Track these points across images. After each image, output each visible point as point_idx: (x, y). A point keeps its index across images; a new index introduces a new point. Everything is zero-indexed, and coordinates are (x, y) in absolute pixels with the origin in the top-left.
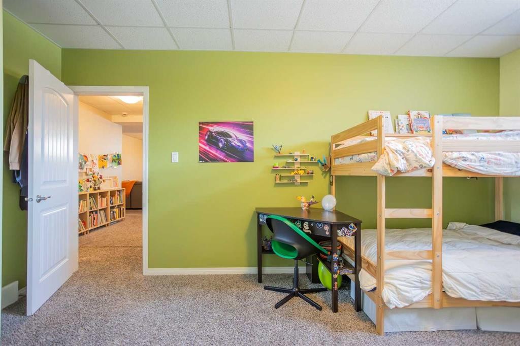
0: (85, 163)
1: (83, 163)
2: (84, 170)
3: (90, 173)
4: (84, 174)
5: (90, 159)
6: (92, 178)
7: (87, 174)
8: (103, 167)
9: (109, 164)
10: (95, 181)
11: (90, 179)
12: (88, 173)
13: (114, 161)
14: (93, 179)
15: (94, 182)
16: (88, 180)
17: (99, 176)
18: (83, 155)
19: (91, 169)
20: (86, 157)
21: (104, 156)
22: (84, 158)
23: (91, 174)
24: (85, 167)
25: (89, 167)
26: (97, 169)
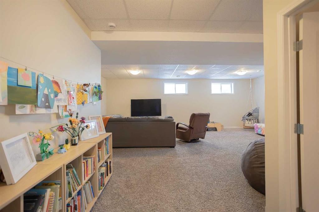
0: (56, 96)
1: (52, 96)
2: (54, 110)
3: (65, 113)
4: (54, 117)
5: (64, 88)
6: (69, 123)
7: (58, 116)
8: (83, 103)
9: (88, 98)
10: (74, 129)
11: (65, 126)
12: (61, 114)
13: (95, 94)
14: (70, 126)
15: (72, 131)
16: (61, 129)
17: (79, 119)
18: (51, 79)
19: (66, 106)
20: (57, 83)
21: (85, 85)
22: (54, 86)
23: (66, 116)
24: (56, 103)
25: (62, 104)
26: (74, 107)
